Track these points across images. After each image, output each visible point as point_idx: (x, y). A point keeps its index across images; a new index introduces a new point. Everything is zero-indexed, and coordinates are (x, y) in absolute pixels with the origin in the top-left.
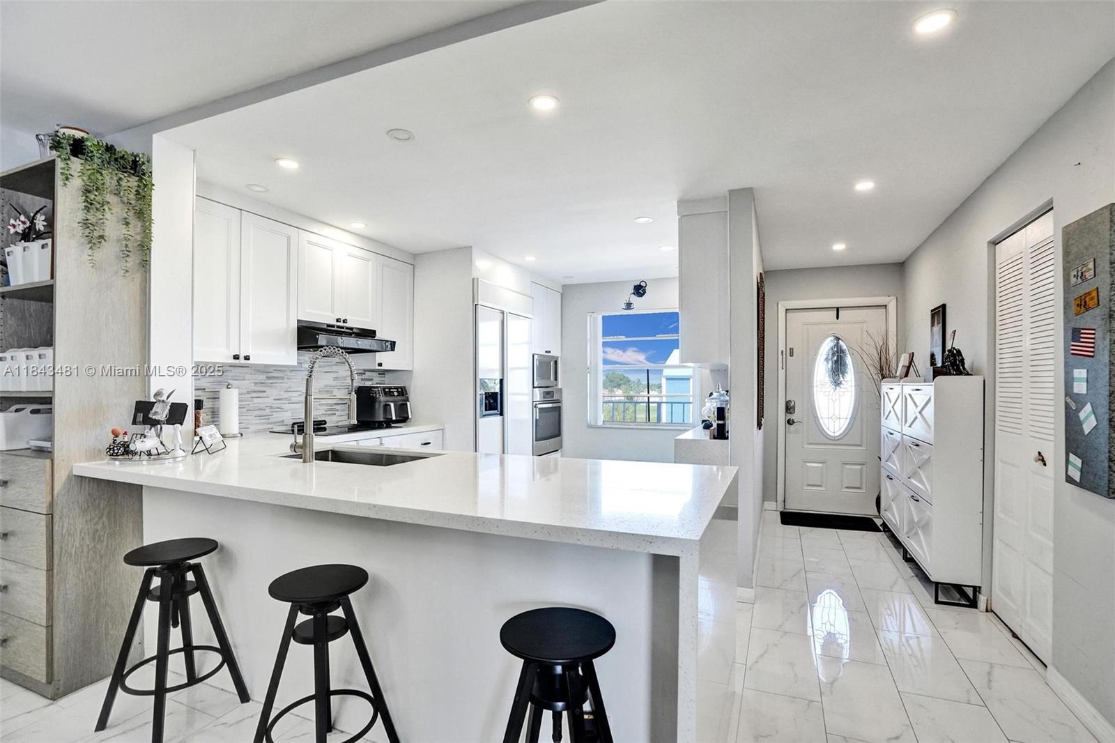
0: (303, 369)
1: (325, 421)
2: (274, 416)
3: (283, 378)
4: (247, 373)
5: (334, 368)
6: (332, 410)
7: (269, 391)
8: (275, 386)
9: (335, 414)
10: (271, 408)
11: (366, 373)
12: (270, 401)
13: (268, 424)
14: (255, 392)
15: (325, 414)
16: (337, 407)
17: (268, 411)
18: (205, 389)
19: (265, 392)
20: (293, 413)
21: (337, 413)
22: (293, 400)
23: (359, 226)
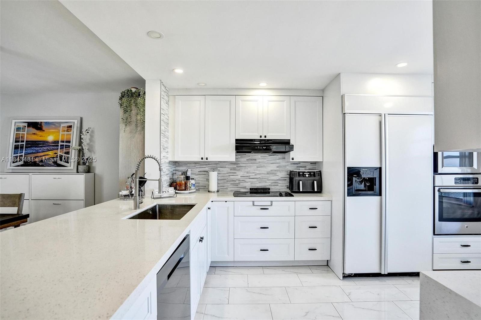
0: (258, 162)
1: (269, 188)
2: (241, 184)
3: (245, 167)
4: (227, 165)
5: (278, 161)
6: (276, 183)
7: (238, 173)
8: (241, 171)
9: (278, 185)
10: (239, 180)
11: (301, 163)
12: (239, 177)
13: (237, 188)
14: (231, 173)
15: (271, 185)
16: (279, 182)
17: (237, 182)
18: (207, 172)
19: (236, 173)
20: (251, 183)
21: (279, 184)
22: (251, 177)
23: (263, 85)
